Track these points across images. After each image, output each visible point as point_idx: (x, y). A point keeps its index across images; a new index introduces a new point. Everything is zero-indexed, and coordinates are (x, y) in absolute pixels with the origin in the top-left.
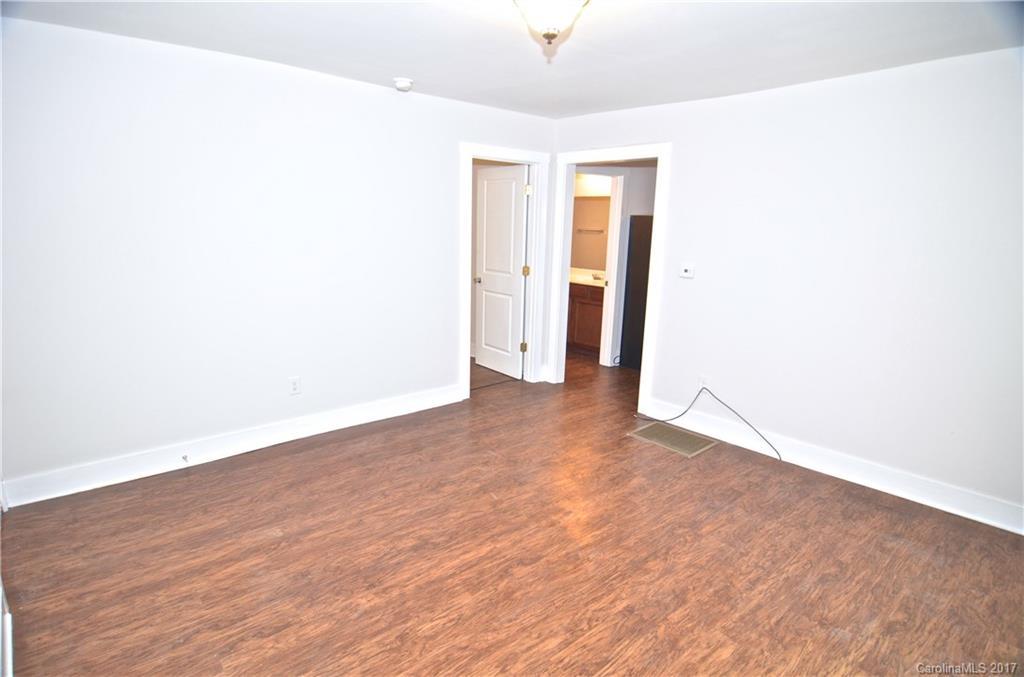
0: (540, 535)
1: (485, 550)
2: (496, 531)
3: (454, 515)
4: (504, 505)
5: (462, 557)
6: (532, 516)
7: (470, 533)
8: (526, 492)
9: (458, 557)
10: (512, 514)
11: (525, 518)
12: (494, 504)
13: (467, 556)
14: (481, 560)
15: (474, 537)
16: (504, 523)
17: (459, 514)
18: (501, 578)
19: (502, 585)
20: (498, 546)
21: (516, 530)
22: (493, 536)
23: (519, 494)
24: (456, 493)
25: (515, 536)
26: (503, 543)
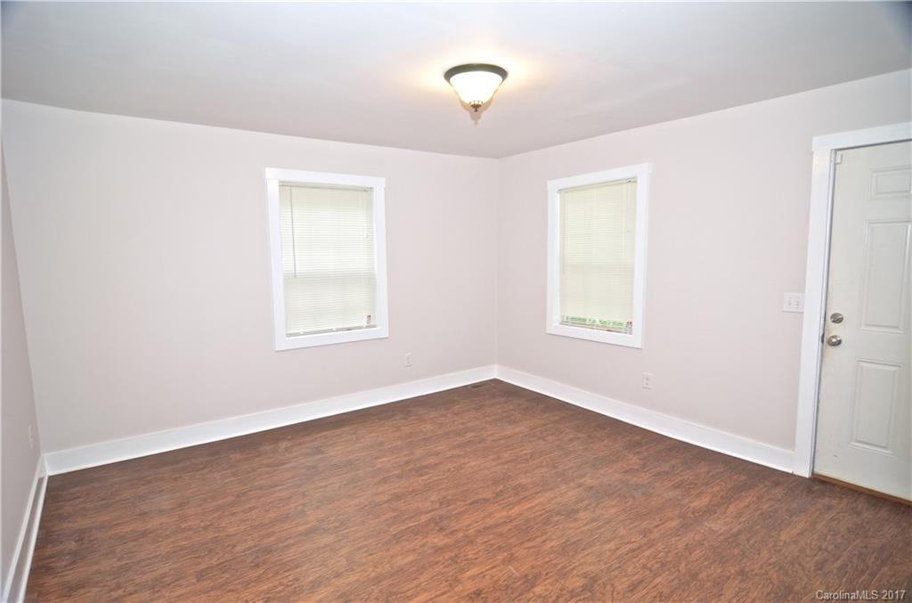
0: (468, 522)
1: (516, 510)
2: (509, 526)
3: (553, 543)
4: (500, 557)
5: (533, 504)
6: (471, 542)
7: (532, 524)
8: (473, 578)
9: (537, 505)
10: (492, 545)
11: (479, 540)
12: (511, 559)
13: (530, 505)
14: (519, 502)
15: (527, 521)
16: (501, 535)
17: (549, 545)
18: (501, 491)
19: (501, 487)
20: (505, 513)
21: (489, 527)
22: (511, 521)
23: (482, 575)
24: (563, 574)
25: (490, 522)
26: (500, 515)
